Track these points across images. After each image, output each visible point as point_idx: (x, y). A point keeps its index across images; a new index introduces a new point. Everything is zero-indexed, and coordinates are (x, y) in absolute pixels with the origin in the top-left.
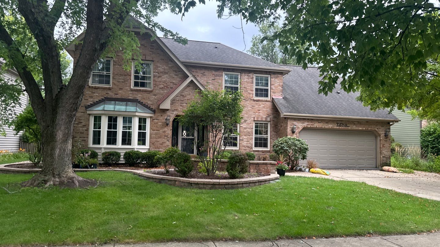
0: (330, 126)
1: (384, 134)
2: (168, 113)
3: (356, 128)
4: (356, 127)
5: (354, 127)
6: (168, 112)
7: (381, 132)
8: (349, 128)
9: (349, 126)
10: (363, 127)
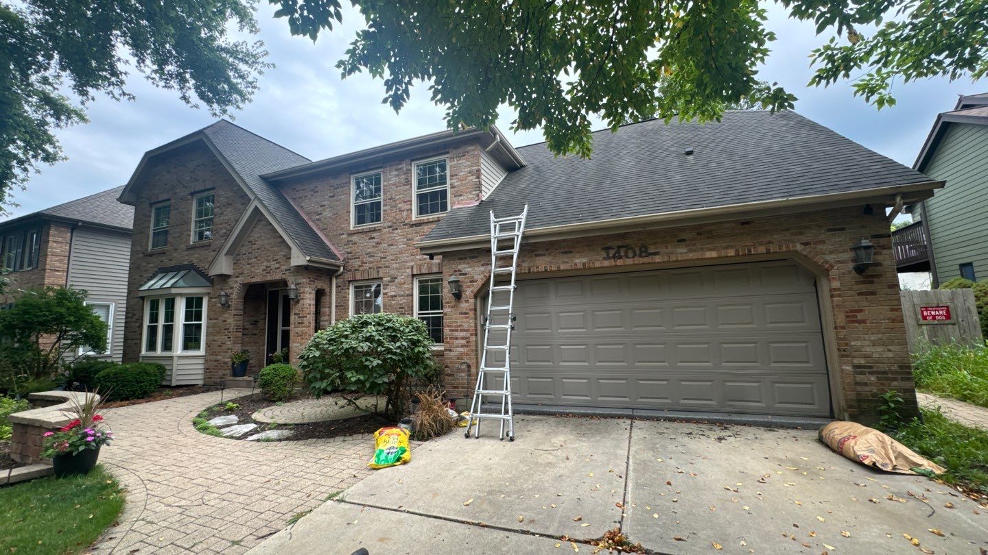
0: (579, 261)
1: (851, 266)
2: (231, 282)
3: (691, 256)
4: (690, 251)
5: (682, 253)
6: (230, 280)
7: (831, 258)
8: (657, 259)
9: (656, 254)
10: (727, 248)
